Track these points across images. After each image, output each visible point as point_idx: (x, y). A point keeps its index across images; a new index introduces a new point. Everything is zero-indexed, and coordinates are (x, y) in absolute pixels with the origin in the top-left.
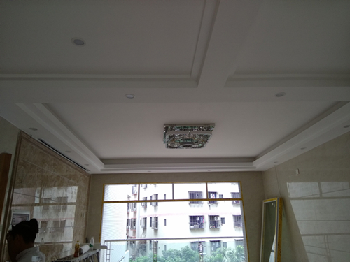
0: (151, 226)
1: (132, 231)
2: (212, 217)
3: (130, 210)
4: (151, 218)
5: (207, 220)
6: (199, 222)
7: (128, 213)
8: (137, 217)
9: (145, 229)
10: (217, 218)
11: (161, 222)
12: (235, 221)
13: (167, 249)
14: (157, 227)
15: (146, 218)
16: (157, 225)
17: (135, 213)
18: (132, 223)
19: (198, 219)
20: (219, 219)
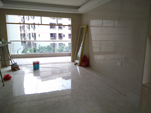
0: (32, 37)
1: (24, 39)
2: (60, 34)
3: (22, 29)
4: (32, 33)
5: (57, 35)
6: (54, 36)
7: (21, 31)
8: (26, 33)
9: (30, 38)
10: (62, 35)
11: (37, 35)
12: (69, 36)
13: (40, 46)
14: (35, 37)
15: (30, 34)
16: (35, 36)
17: (24, 31)
18: (23, 35)
19: (54, 35)
20: (63, 35)
